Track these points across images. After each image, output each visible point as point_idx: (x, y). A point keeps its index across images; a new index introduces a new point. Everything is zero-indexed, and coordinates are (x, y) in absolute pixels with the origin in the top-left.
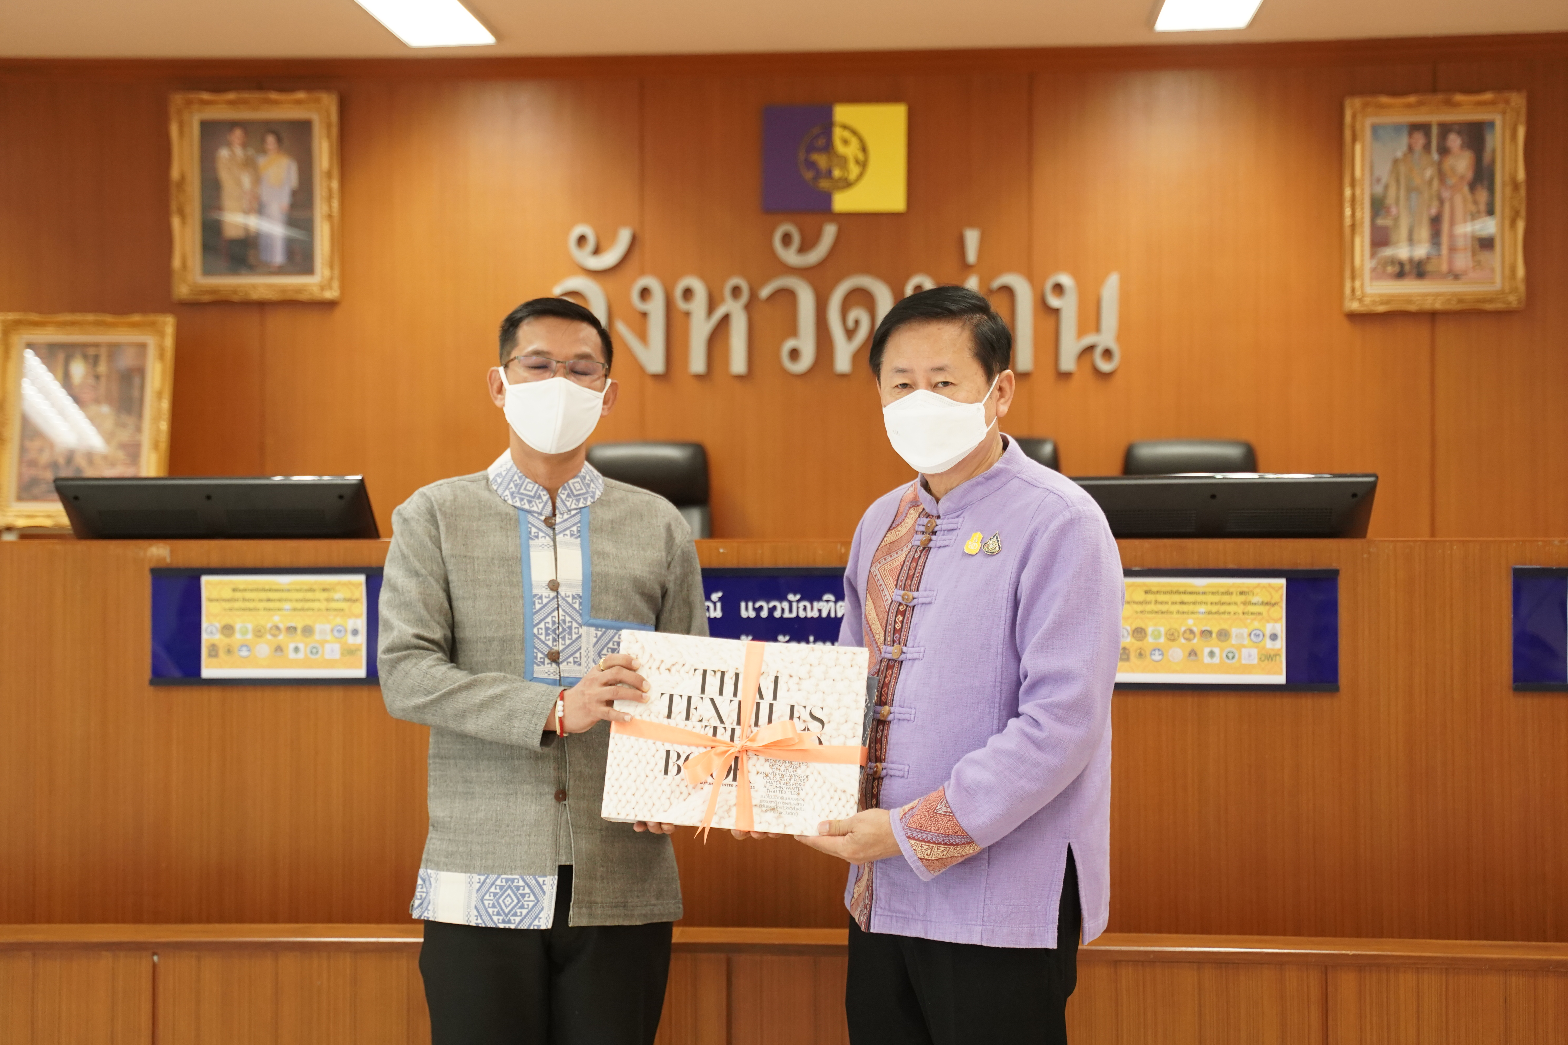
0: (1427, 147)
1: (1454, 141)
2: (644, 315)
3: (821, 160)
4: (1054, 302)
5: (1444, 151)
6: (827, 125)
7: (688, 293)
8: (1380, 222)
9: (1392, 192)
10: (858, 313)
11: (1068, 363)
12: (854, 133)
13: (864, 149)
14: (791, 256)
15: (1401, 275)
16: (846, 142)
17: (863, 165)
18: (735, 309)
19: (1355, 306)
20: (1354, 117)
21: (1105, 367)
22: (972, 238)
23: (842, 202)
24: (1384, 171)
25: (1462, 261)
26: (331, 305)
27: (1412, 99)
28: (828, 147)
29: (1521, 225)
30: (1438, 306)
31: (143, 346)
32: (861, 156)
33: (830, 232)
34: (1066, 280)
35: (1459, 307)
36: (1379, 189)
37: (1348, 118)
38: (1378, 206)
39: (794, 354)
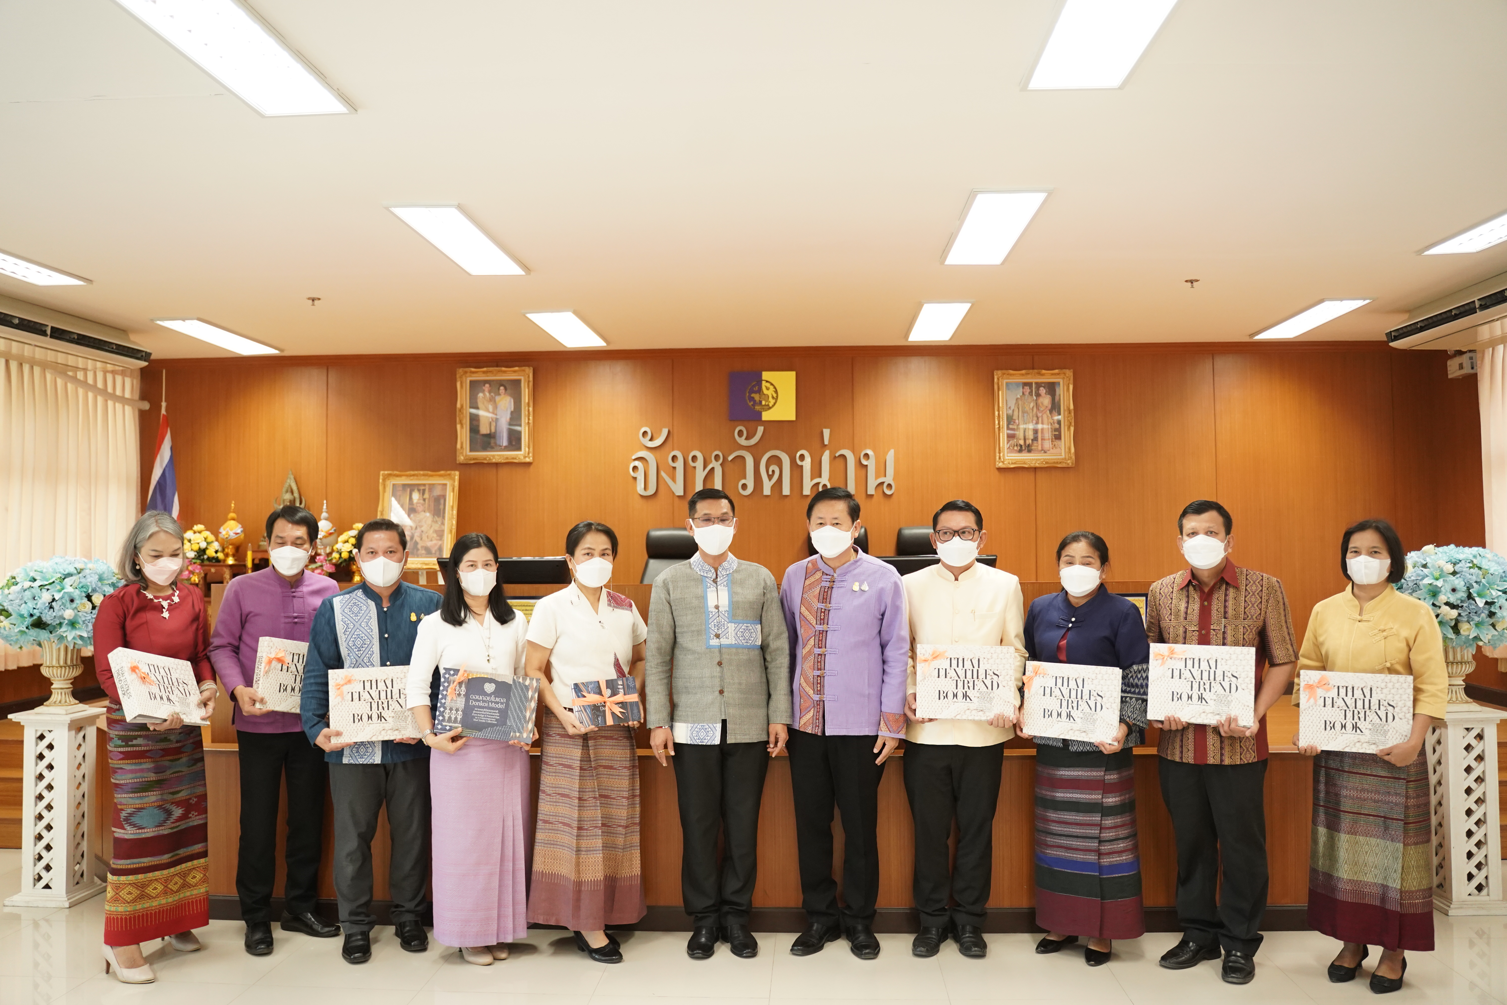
0: (1031, 393)
1: (1042, 391)
2: (674, 468)
3: (756, 397)
4: (865, 462)
5: (1038, 395)
6: (759, 381)
7: (694, 458)
8: (1011, 426)
9: (1016, 413)
10: (774, 467)
11: (871, 491)
12: (772, 384)
13: (776, 392)
14: (742, 441)
15: (1020, 451)
16: (768, 389)
17: (776, 399)
18: (717, 465)
19: (1001, 465)
20: (998, 379)
21: (888, 492)
22: (826, 433)
23: (766, 416)
24: (1012, 403)
25: (1047, 444)
26: (529, 464)
27: (1024, 372)
28: (760, 391)
29: (1072, 429)
30: (1037, 465)
31: (445, 485)
32: (775, 395)
33: (761, 429)
34: (870, 452)
35: (1046, 466)
36: (1010, 412)
37: (996, 380)
38: (1010, 420)
39: (744, 486)
